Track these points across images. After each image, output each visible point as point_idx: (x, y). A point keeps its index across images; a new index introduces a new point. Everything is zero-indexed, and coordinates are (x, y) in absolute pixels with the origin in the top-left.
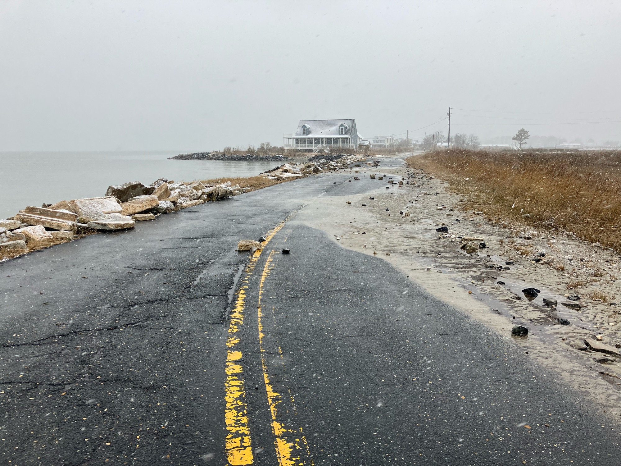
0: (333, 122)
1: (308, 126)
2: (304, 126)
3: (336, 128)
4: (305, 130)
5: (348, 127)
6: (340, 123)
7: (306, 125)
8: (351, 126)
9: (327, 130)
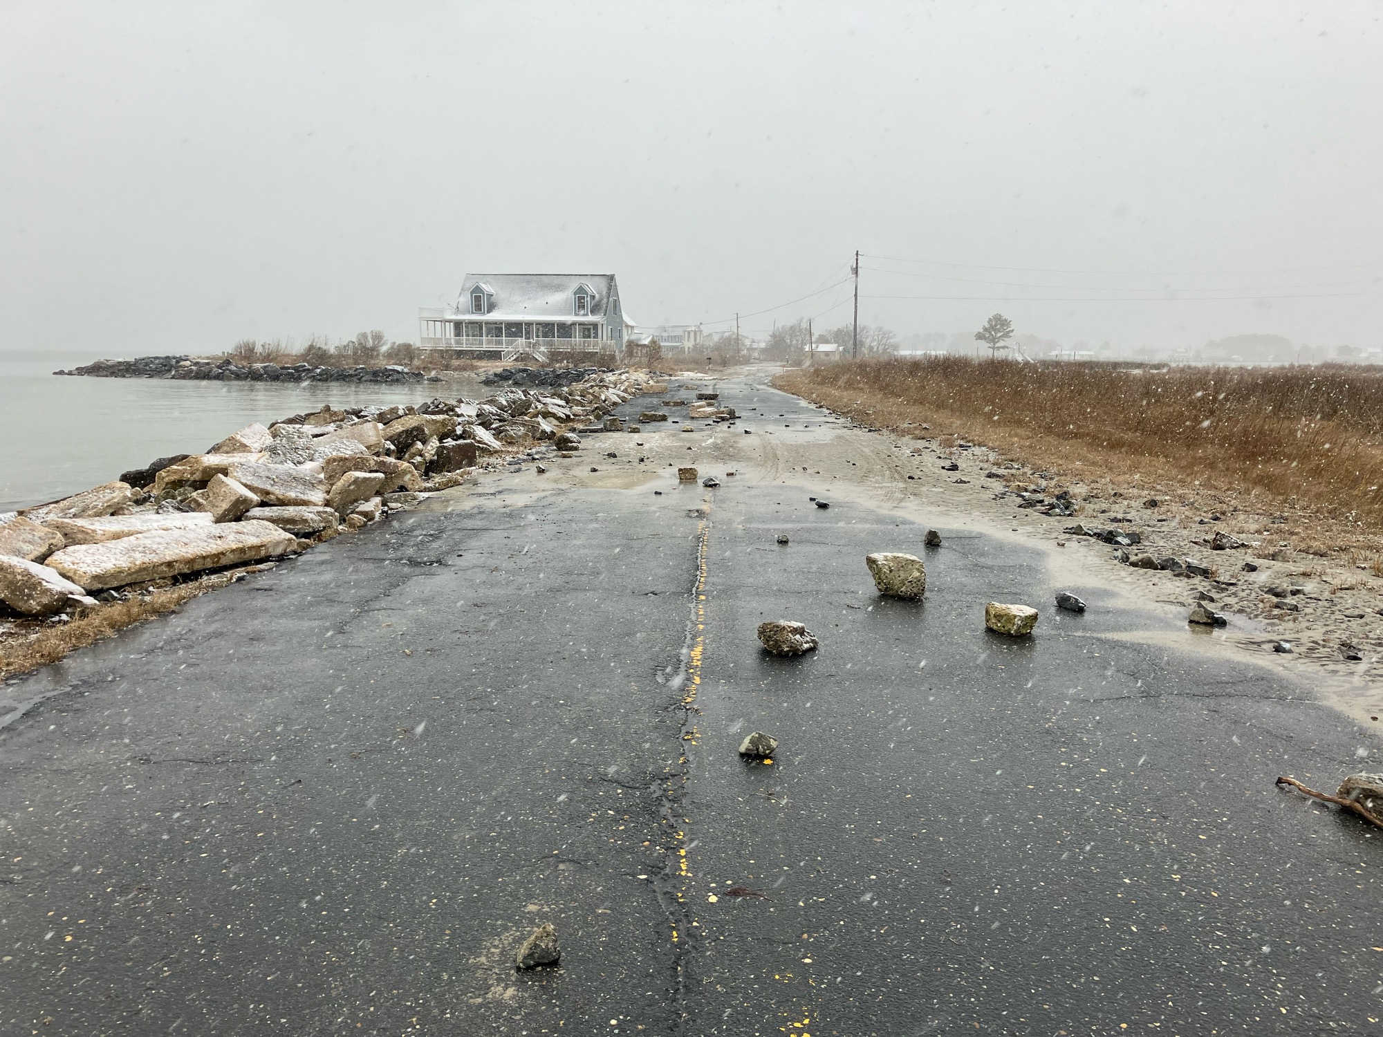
0: (557, 280)
1: (487, 288)
2: (477, 289)
3: (565, 296)
4: (480, 301)
5: (597, 296)
6: (574, 285)
7: (483, 286)
8: (604, 293)
9: (540, 302)
